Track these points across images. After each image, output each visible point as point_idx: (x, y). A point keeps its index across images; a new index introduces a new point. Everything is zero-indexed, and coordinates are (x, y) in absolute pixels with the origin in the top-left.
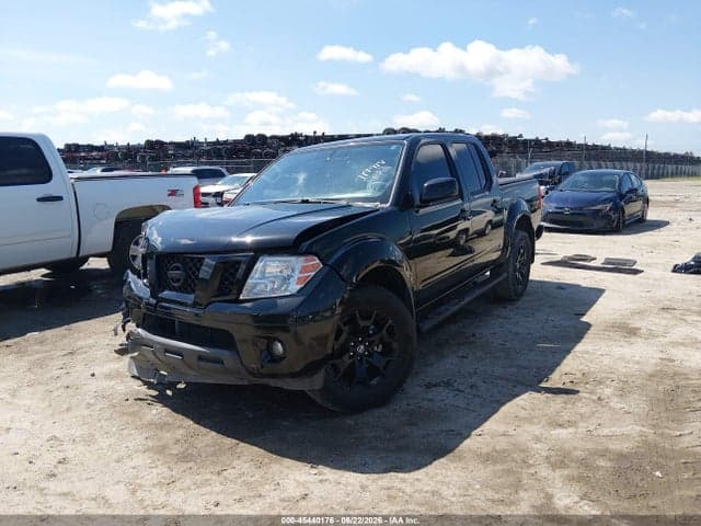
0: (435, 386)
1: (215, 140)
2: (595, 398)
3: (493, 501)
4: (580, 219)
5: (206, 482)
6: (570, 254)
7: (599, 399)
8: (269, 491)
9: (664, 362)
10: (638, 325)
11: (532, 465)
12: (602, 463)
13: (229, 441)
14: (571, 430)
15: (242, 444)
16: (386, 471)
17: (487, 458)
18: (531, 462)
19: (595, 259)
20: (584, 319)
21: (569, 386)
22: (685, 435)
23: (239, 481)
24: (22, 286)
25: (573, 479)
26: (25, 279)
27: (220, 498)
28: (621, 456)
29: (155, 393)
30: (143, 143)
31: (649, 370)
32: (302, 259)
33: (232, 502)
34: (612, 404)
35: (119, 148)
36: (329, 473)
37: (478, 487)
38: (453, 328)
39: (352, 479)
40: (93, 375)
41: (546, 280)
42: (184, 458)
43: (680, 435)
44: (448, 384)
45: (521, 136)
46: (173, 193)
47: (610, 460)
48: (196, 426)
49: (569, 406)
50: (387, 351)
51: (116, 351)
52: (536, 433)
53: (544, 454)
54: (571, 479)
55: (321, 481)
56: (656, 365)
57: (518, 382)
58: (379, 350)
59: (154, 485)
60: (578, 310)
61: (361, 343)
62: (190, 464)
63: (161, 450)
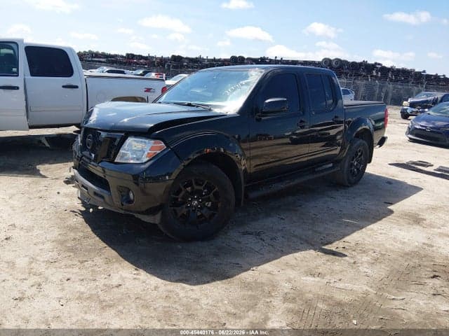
0: (249, 234)
1: (213, 58)
2: (353, 261)
3: (229, 313)
4: (437, 136)
5: (71, 266)
6: (415, 160)
7: (355, 263)
8: (101, 278)
9: (425, 246)
10: (426, 216)
11: (272, 296)
12: (320, 305)
13: (103, 244)
14: (317, 279)
15: (108, 248)
16: (177, 281)
17: (247, 286)
18: (273, 294)
19: (432, 166)
20: (390, 207)
21: (341, 250)
22: (397, 300)
23: (90, 269)
24: (60, 136)
25: (292, 311)
26: (64, 132)
27: (73, 277)
28: (339, 304)
29: (83, 209)
30: (170, 56)
31: (408, 249)
32: (153, 141)
33: (77, 280)
34: (360, 268)
35: (156, 58)
36: (143, 275)
37: (226, 302)
38: (290, 199)
39: (154, 281)
40: (58, 193)
41: (384, 175)
42: (71, 250)
43: (393, 299)
44: (258, 234)
45: (424, 72)
46: (148, 90)
47: (329, 305)
48: (91, 232)
49: (329, 263)
50: (214, 207)
51: (64, 182)
52: (291, 277)
53: (286, 291)
54: (290, 311)
55: (135, 279)
56: (417, 247)
57: (306, 241)
58: (209, 205)
59: (44, 262)
60: (390, 200)
61: (195, 199)
62: (72, 254)
63: (62, 243)
